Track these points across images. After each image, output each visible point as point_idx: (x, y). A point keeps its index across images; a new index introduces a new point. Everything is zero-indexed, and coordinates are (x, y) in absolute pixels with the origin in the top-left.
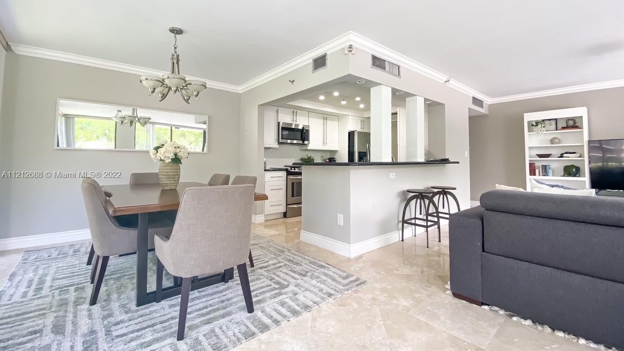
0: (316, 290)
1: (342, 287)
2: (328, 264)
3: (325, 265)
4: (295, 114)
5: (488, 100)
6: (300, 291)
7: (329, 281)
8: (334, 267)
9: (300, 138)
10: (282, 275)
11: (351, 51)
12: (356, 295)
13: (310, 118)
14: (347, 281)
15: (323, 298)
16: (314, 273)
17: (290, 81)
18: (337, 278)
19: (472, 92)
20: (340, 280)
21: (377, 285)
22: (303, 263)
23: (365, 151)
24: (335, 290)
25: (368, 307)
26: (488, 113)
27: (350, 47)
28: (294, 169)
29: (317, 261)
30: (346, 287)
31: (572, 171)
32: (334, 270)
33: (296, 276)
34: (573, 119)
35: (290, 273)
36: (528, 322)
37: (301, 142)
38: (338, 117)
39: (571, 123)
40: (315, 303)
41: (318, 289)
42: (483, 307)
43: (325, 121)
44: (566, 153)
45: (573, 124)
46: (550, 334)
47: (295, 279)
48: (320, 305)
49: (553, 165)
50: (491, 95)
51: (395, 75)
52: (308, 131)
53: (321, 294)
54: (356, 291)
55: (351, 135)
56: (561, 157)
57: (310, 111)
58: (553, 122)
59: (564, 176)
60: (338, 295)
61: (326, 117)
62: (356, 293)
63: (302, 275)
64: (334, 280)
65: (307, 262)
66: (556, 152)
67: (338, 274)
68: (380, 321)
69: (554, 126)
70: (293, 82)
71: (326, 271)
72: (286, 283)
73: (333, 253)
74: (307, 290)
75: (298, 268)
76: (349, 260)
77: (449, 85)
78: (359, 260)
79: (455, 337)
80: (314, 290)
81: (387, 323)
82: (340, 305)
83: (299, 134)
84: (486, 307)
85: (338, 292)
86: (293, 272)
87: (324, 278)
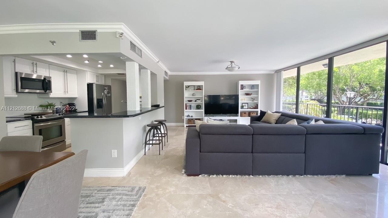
0: (121, 207)
1: (135, 197)
2: (113, 187)
3: (111, 188)
4: (35, 65)
5: (169, 73)
6: (110, 214)
7: (124, 197)
8: (119, 187)
9: (42, 88)
10: (83, 210)
11: (121, 37)
12: (146, 197)
13: (50, 70)
14: (134, 193)
15: (131, 210)
16: (109, 196)
17: (50, 41)
18: (128, 193)
19: (165, 69)
20: (130, 193)
21: (152, 186)
22: (93, 194)
23: (101, 98)
24: (133, 201)
25: (158, 200)
26: (169, 79)
27: (122, 34)
28: (41, 117)
29: (103, 188)
30: (138, 196)
31: (198, 107)
32: (120, 188)
33: (97, 205)
34: (199, 86)
35: (89, 205)
36: (215, 176)
37: (43, 91)
38: (76, 72)
39: (199, 87)
40: (128, 215)
41: (122, 206)
42: (199, 176)
43: (66, 73)
44: (197, 100)
45: (199, 88)
46: (222, 177)
47: (98, 207)
48: (132, 215)
49: (193, 105)
50: (171, 71)
51: (139, 56)
52: (50, 82)
53: (125, 208)
54: (145, 195)
55: (90, 86)
56: (196, 101)
57: (50, 64)
58: (193, 87)
59: (196, 109)
60: (137, 203)
61: (66, 70)
62: (146, 196)
63: (101, 202)
64: (127, 195)
65: (96, 191)
66: (194, 99)
67: (126, 190)
68: (169, 204)
69: (193, 88)
70: (53, 43)
71: (117, 192)
72: (94, 214)
73: (109, 178)
74: (114, 210)
75: (92, 199)
76: (124, 178)
77: (158, 64)
78: (130, 176)
79: (200, 194)
80: (119, 208)
81: (173, 203)
82: (143, 208)
83: (41, 84)
84: (200, 176)
85: (136, 201)
86: (91, 203)
87: (119, 197)
